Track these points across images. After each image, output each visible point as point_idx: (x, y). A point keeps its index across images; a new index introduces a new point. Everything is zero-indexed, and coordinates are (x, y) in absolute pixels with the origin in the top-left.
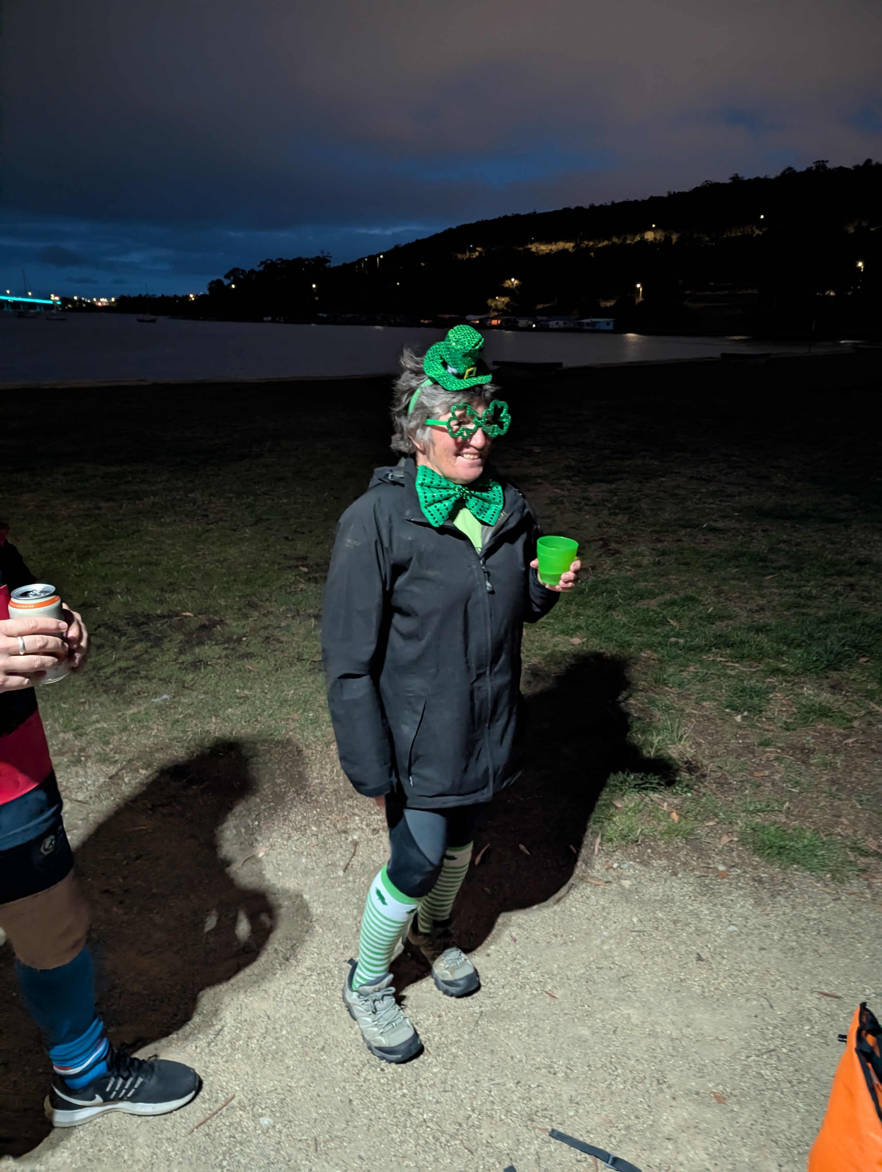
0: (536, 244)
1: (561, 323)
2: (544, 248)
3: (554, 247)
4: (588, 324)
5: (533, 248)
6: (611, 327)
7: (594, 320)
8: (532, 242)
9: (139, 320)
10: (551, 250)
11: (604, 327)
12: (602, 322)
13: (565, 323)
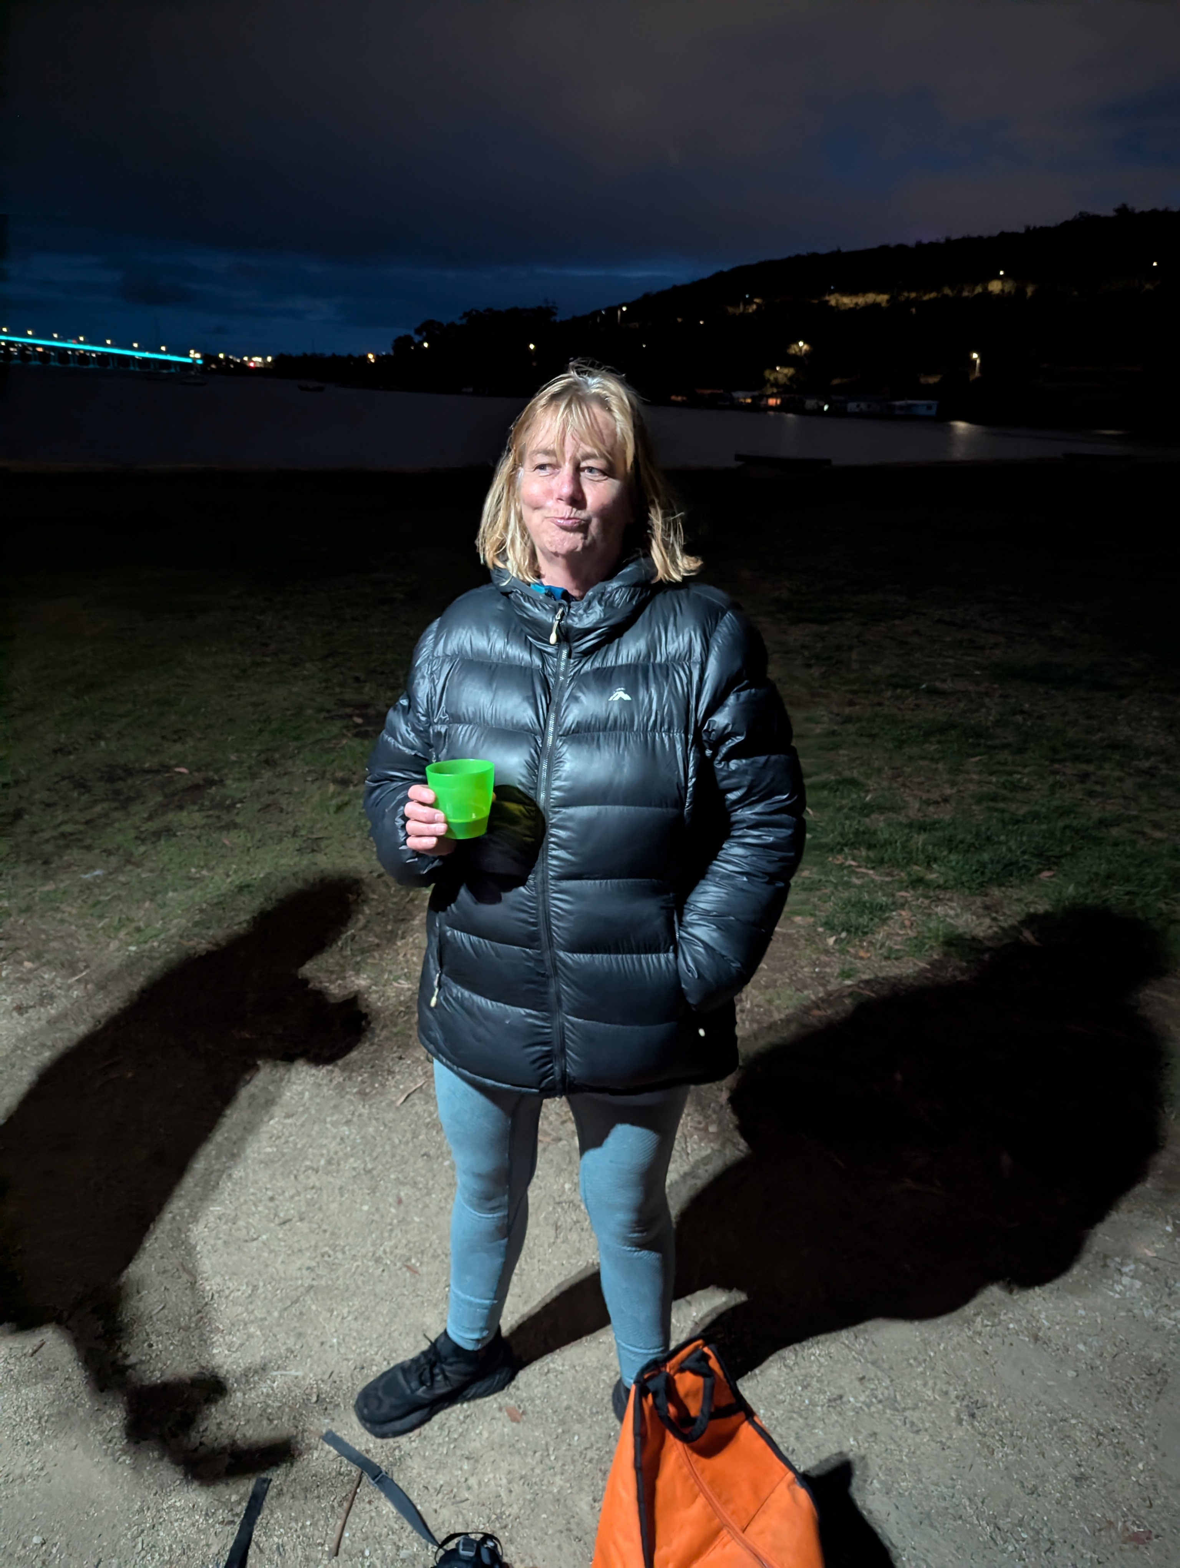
0: (837, 296)
1: (863, 406)
2: (847, 301)
3: (861, 300)
4: (901, 408)
5: (833, 300)
6: (933, 412)
7: (910, 402)
8: (831, 293)
9: (302, 388)
10: (857, 304)
11: (923, 411)
12: (922, 406)
13: (869, 406)
